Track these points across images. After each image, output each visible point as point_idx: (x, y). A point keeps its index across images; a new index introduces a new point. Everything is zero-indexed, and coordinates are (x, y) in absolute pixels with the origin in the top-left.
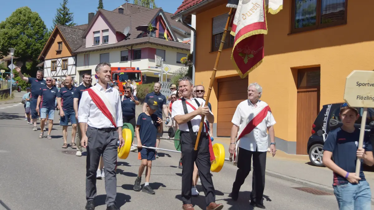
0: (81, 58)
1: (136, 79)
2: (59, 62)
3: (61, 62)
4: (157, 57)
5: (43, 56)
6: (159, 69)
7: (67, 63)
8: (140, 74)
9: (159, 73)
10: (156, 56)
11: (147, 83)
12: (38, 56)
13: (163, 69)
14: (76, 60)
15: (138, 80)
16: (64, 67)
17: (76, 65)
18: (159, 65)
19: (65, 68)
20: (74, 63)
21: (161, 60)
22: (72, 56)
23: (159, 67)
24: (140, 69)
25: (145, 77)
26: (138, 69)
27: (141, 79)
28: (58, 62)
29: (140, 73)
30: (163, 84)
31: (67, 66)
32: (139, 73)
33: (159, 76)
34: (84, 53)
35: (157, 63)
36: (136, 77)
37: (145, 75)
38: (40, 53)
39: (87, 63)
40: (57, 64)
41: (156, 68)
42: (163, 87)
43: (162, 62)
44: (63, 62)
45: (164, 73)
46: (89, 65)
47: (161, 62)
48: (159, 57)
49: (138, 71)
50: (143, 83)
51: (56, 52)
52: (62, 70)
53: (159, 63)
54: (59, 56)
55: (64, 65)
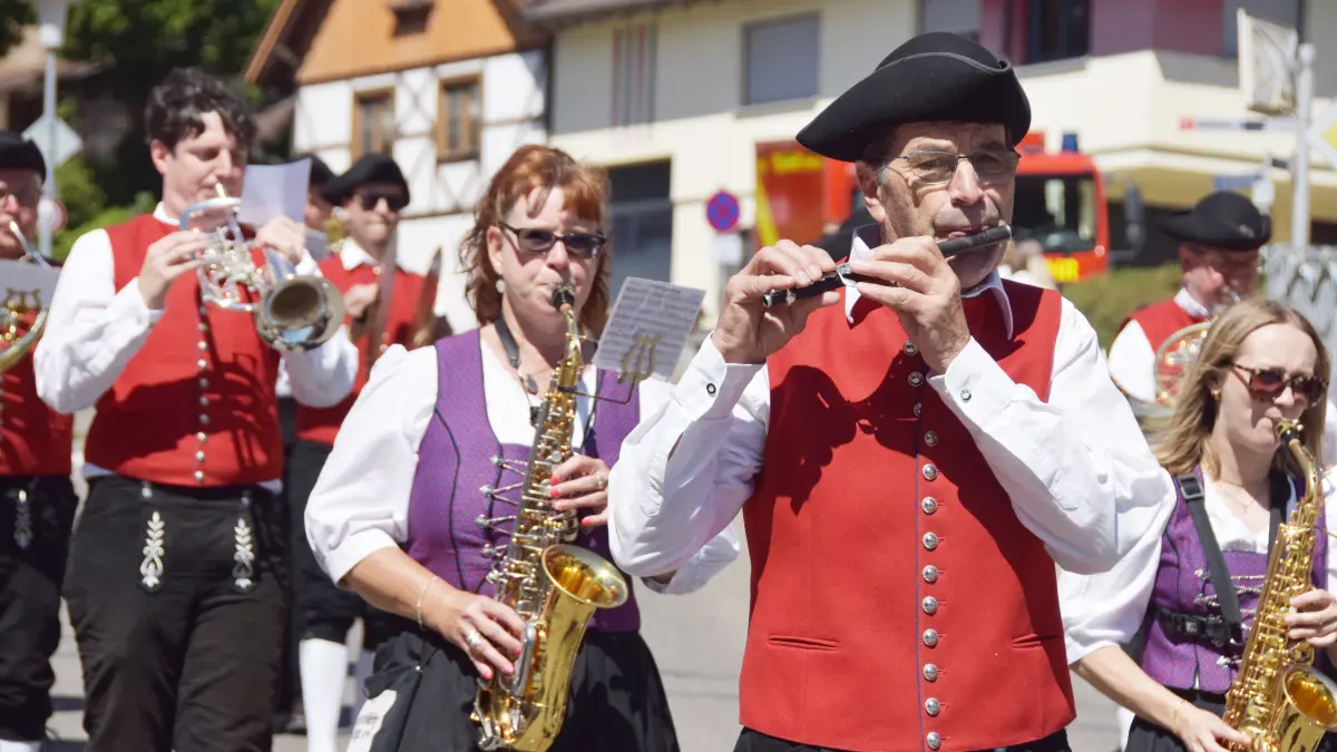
0: (588, 64)
1: (1053, 229)
2: (416, 101)
3: (431, 99)
4: (1256, 32)
5: (286, 54)
6: (1277, 140)
7: (473, 110)
8: (1086, 189)
9: (1258, 177)
10: (1245, 24)
11: (1148, 258)
12: (247, 53)
13: (1313, 135)
14: (547, 78)
15: (1070, 236)
16: (453, 141)
17: (546, 120)
18: (1276, 101)
19: (464, 147)
20: (537, 106)
21: (1297, 55)
22: (520, 48)
23: (1271, 123)
24: (1086, 145)
25: (1132, 212)
26: (1070, 142)
27: (1096, 227)
28: (402, 101)
29: (1090, 175)
30: (1310, 273)
31: (476, 127)
32: (1077, 180)
33: (1262, 197)
34: (620, 23)
35: (1261, 84)
36: (1051, 218)
37: (1136, 193)
38: (256, 28)
39: (634, 107)
40: (392, 110)
41: (1252, 126)
42: (1314, 298)
43: (1306, 81)
44: (447, 99)
45: (1321, 178)
46: (651, 118)
47: (1293, 77)
48: (1273, 30)
49: (1070, 164)
50: (1119, 265)
51: (387, 21)
52: (441, 161)
53: (1279, 84)
54: (413, 47)
55: (453, 123)
